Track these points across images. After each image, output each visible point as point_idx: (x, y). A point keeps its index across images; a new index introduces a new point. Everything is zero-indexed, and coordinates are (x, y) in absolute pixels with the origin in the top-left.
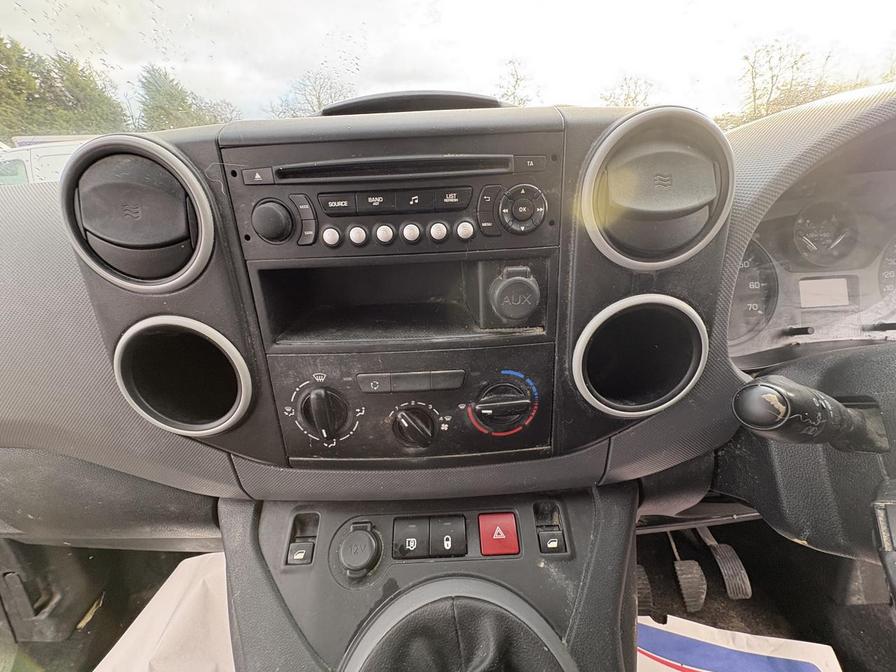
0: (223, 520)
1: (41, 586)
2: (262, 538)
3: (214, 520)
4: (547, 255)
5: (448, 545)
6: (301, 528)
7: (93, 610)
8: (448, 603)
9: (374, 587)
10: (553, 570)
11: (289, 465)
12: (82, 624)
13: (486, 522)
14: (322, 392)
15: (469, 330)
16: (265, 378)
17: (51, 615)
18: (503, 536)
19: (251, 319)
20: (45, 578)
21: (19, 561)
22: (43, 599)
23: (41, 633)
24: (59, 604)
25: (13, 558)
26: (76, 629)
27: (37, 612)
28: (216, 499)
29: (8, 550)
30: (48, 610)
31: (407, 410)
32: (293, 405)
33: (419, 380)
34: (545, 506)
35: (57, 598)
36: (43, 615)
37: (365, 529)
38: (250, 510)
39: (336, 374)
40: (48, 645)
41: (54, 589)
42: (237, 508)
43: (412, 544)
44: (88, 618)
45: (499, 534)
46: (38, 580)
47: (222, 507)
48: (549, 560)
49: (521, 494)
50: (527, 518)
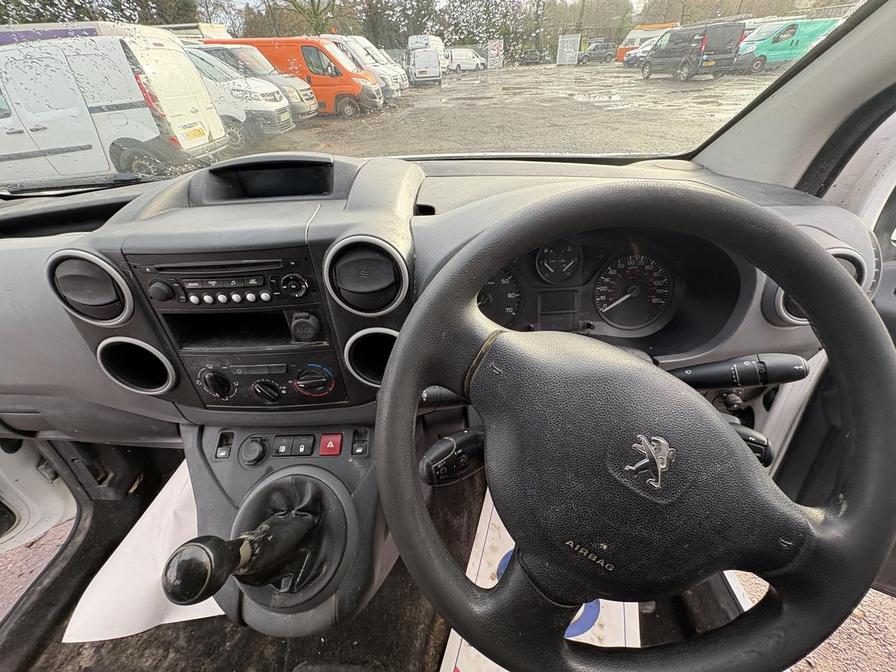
0: (183, 435)
1: (99, 468)
2: (204, 444)
3: (178, 434)
4: (317, 306)
5: (302, 450)
6: (224, 440)
7: (137, 483)
8: (290, 478)
9: (262, 469)
10: (356, 463)
11: (206, 408)
12: (131, 491)
13: (324, 439)
14: (212, 374)
15: (288, 342)
16: (181, 367)
17: (111, 484)
18: (332, 446)
19: (166, 338)
20: (100, 463)
21: (80, 452)
22: (102, 475)
23: (105, 495)
24: (113, 478)
25: (75, 451)
26: (127, 493)
27: (100, 483)
28: (178, 424)
29: (72, 447)
30: (106, 481)
31: (260, 383)
32: (199, 379)
33: (262, 369)
34: (361, 430)
35: (111, 475)
36: (105, 485)
37: (256, 441)
38: (197, 429)
39: (218, 365)
40: (111, 502)
41: (108, 469)
42: (189, 429)
43: (283, 449)
44: (135, 487)
45: (331, 445)
46: (96, 464)
47: (182, 428)
48: (355, 458)
49: (347, 424)
50: (348, 436)
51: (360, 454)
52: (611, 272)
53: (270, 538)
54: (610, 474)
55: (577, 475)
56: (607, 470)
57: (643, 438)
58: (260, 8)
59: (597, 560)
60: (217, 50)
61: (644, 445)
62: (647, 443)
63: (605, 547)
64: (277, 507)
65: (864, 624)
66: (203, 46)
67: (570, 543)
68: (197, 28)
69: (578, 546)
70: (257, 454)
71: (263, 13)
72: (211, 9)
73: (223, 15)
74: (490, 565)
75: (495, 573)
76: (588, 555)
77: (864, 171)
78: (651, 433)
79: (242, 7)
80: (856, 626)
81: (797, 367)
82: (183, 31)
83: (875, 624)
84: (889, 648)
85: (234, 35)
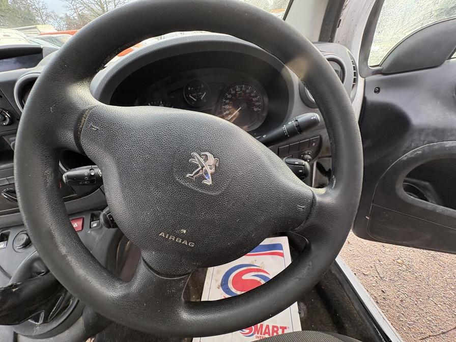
6: (5, 237)
10: (93, 233)
18: (76, 226)
37: (24, 233)
48: (92, 230)
49: (85, 211)
50: (88, 218)
51: (96, 227)
52: (229, 97)
53: (14, 290)
54: (177, 182)
55: (157, 187)
56: (175, 179)
57: (195, 154)
58: (74, 16)
59: (182, 241)
60: (49, 38)
61: (197, 159)
62: (198, 156)
63: (185, 231)
64: (39, 271)
65: (404, 266)
66: (39, 36)
67: (162, 234)
68: (35, 28)
69: (167, 235)
70: (24, 241)
71: (76, 18)
72: (44, 18)
73: (52, 21)
74: (217, 281)
75: (220, 285)
76: (175, 239)
77: (349, 31)
78: (200, 150)
79: (63, 16)
80: (400, 268)
81: (312, 118)
82: (28, 30)
83: (408, 265)
84: (416, 274)
85: (58, 31)
